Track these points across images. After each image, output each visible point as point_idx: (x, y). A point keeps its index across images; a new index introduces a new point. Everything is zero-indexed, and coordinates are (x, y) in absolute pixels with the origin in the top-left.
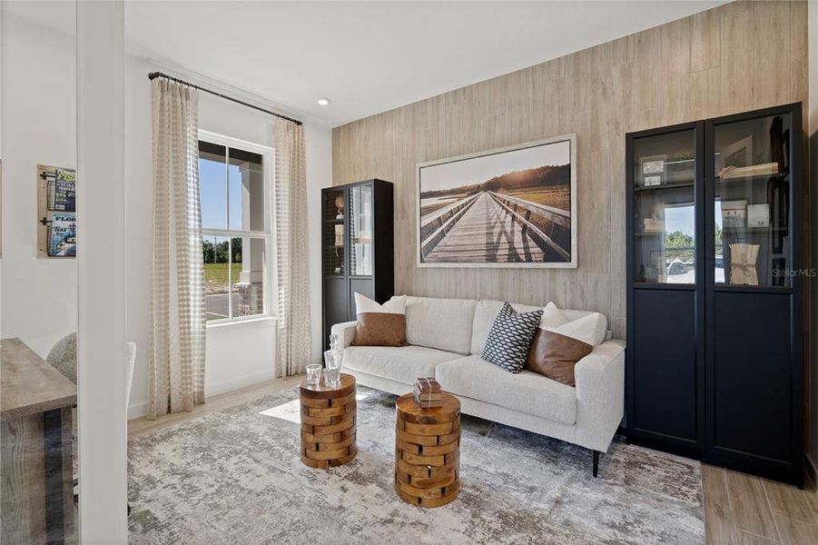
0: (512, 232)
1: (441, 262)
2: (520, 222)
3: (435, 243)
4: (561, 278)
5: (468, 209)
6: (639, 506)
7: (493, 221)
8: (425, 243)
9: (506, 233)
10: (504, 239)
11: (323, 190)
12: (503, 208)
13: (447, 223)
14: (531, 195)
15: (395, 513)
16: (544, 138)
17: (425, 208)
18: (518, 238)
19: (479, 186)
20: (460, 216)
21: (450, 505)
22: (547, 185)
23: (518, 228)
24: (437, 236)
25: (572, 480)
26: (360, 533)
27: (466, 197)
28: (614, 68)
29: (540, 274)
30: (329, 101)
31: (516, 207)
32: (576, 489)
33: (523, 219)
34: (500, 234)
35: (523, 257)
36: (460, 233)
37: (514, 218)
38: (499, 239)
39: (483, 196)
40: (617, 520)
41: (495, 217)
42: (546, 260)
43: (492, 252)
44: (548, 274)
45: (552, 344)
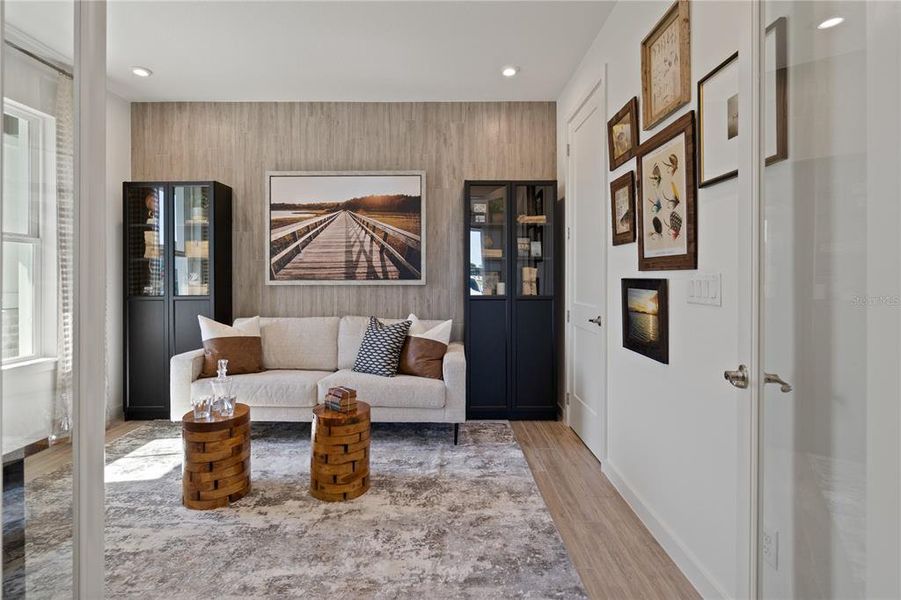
0: (371, 251)
1: (296, 279)
2: (378, 243)
3: (288, 258)
4: (412, 294)
5: (326, 226)
6: (487, 453)
7: (353, 240)
8: (275, 259)
9: (365, 252)
10: (363, 258)
11: (124, 183)
12: (363, 228)
13: (303, 239)
14: (388, 219)
15: (327, 512)
16: (398, 169)
17: (276, 221)
18: (376, 257)
19: (338, 204)
20: (318, 233)
21: (369, 492)
22: (401, 211)
23: (376, 248)
24: (292, 251)
25: (443, 450)
26: (307, 534)
27: (325, 214)
28: (452, 125)
29: (395, 290)
30: (150, 72)
31: (374, 229)
32: (448, 455)
33: (381, 240)
34: (360, 252)
35: (380, 275)
36: (316, 250)
37: (372, 238)
38: (358, 257)
39: (342, 215)
40: (480, 464)
41: (355, 236)
42: (401, 277)
43: (351, 270)
44: (401, 289)
45: (421, 348)
